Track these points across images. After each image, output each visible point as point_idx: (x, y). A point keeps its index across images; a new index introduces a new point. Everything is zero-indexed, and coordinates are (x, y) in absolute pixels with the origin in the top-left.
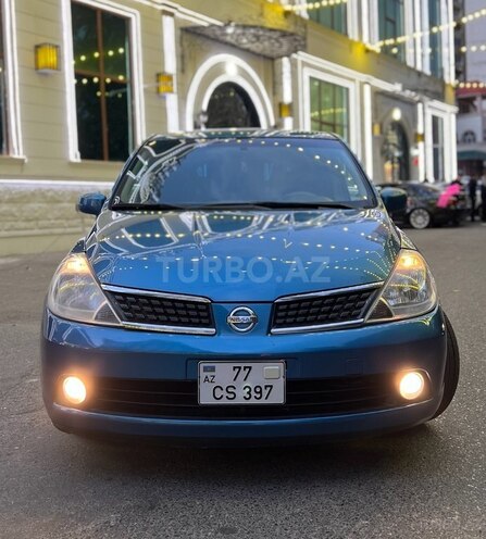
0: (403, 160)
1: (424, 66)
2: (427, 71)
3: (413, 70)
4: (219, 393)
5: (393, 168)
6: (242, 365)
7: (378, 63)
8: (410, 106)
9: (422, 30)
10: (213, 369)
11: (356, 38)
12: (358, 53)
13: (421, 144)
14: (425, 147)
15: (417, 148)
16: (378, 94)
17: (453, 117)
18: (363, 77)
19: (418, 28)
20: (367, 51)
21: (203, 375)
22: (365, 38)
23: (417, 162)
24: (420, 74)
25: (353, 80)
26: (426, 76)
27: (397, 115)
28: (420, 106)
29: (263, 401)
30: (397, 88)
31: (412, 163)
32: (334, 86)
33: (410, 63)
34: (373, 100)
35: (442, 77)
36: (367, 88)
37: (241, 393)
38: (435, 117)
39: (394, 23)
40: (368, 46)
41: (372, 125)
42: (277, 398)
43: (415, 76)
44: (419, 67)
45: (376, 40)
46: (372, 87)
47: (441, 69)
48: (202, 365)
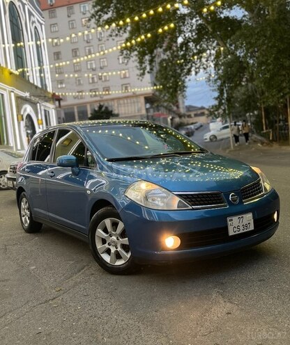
1: (38, 83)
2: (40, 86)
3: (33, 84)
4: (235, 229)
6: (240, 216)
7: (16, 80)
8: (34, 104)
10: (232, 220)
11: (4, 66)
12: (6, 73)
13: (41, 126)
14: (43, 127)
16: (18, 98)
17: (54, 111)
18: (9, 88)
20: (11, 73)
21: (229, 223)
22: (9, 67)
24: (36, 87)
25: (5, 90)
26: (39, 88)
28: (38, 105)
29: (248, 230)
30: (27, 95)
33: (31, 81)
34: (16, 101)
35: (46, 89)
36: (12, 94)
37: (241, 228)
38: (45, 111)
39: (22, 58)
40: (12, 70)
41: (17, 115)
42: (252, 228)
43: (34, 88)
44: (36, 84)
45: (14, 68)
46: (15, 94)
47: (46, 85)
48: (228, 219)
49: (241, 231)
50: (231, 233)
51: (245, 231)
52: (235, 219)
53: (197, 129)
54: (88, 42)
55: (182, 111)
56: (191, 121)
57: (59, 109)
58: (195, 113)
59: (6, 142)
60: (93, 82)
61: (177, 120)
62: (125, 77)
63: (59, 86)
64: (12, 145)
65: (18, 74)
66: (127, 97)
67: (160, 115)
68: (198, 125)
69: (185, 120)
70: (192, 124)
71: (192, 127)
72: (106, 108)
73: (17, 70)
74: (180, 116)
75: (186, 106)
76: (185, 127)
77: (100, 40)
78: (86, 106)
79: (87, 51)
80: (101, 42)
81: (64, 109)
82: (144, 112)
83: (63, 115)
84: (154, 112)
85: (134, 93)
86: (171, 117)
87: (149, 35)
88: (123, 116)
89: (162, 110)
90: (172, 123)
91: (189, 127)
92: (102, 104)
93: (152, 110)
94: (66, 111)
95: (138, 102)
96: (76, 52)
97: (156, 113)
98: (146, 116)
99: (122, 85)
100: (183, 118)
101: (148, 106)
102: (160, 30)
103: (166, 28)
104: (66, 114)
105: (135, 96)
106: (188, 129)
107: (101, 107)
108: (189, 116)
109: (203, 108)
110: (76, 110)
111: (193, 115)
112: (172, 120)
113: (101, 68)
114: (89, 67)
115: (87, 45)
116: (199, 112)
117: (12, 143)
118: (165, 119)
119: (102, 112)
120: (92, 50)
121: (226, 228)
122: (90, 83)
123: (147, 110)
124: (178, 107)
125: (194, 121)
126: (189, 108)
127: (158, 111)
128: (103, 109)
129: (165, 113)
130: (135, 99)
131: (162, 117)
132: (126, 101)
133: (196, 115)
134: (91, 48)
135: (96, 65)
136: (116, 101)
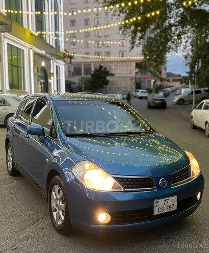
0: (45, 84)
1: (53, 44)
3: (49, 44)
4: (160, 210)
5: (41, 87)
6: (166, 199)
7: (36, 40)
8: (48, 60)
9: (52, 31)
10: (158, 202)
11: (27, 28)
12: (28, 34)
13: (52, 78)
14: (54, 79)
15: (51, 79)
16: (36, 54)
17: (63, 66)
18: (29, 46)
19: (51, 30)
20: (32, 34)
21: (155, 204)
22: (30, 29)
23: (51, 85)
24: (51, 47)
25: (25, 47)
26: (54, 47)
27: (43, 64)
28: (52, 61)
29: (171, 210)
30: (43, 52)
31: (49, 86)
32: (17, 48)
33: (48, 42)
34: (34, 57)
35: (59, 49)
36: (31, 51)
37: (166, 208)
38: (57, 66)
39: (41, 23)
40: (32, 32)
41: (34, 68)
42: (175, 208)
43: (49, 47)
44: (51, 44)
45: (35, 30)
46: (33, 51)
47: (59, 46)
48: (155, 201)
49: (165, 211)
50: (156, 212)
51: (169, 211)
52: (161, 201)
53: (172, 91)
54: (97, 15)
55: (164, 76)
56: (169, 84)
57: (70, 65)
58: (173, 78)
59: (23, 88)
60: (98, 47)
61: (159, 83)
62: (123, 46)
63: (72, 47)
64: (27, 91)
65: (37, 35)
66: (123, 61)
67: (145, 78)
68: (174, 88)
69: (165, 83)
70: (170, 87)
71: (169, 89)
72: (105, 68)
73: (36, 32)
74: (162, 80)
75: (167, 73)
76: (163, 89)
77: (106, 15)
78: (90, 65)
79: (96, 22)
80: (107, 16)
81: (74, 65)
82: (134, 75)
83: (72, 70)
84: (141, 75)
85: (128, 59)
86: (154, 81)
87: (139, 18)
88: (118, 76)
89: (149, 75)
90: (154, 85)
91: (166, 89)
92: (102, 65)
93: (140, 74)
94: (76, 67)
95: (130, 66)
96: (87, 22)
97: (143, 76)
98: (134, 78)
99: (120, 51)
100: (164, 82)
101: (137, 70)
102: (148, 15)
103: (153, 14)
104: (75, 69)
105: (129, 61)
106: (165, 91)
107: (101, 67)
108: (168, 81)
109: (179, 76)
110: (83, 67)
111: (171, 80)
112: (154, 82)
113: (105, 37)
114: (96, 35)
115: (97, 17)
116: (176, 78)
117: (27, 89)
118: (149, 82)
119: (102, 72)
120: (100, 21)
121: (152, 209)
122: (95, 47)
123: (136, 73)
124: (160, 73)
125: (172, 85)
126: (169, 75)
127: (145, 75)
128: (103, 69)
129: (150, 77)
130: (128, 64)
131: (147, 80)
132: (121, 64)
133: (174, 80)
134: (99, 19)
135: (101, 34)
136: (114, 63)
